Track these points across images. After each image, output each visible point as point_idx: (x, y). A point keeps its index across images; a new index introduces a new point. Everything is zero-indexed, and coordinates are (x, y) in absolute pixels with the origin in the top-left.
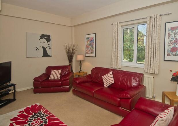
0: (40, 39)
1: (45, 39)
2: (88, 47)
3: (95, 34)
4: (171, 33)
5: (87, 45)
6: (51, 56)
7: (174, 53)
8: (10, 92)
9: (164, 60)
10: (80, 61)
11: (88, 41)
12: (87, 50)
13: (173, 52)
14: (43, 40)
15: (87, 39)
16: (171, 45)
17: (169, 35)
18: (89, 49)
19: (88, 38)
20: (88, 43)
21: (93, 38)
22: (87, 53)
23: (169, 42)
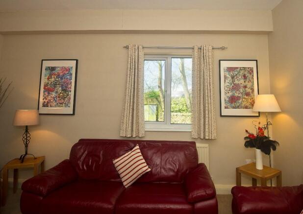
2: (49, 90)
3: (75, 62)
4: (228, 76)
5: (45, 86)
7: (233, 105)
9: (221, 116)
10: (27, 126)
11: (51, 75)
12: (45, 98)
13: (232, 103)
15: (48, 72)
16: (228, 93)
17: (225, 77)
18: (54, 94)
19: (52, 69)
20: (53, 79)
22: (44, 106)
23: (226, 88)
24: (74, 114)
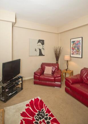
0: (37, 43)
1: (41, 43)
2: (73, 49)
3: (81, 38)
6: (44, 55)
8: (19, 83)
10: (67, 61)
11: (74, 44)
12: (72, 52)
14: (40, 44)
19: (74, 42)
20: (74, 45)
21: (79, 41)
22: (72, 54)
24: (82, 58)
